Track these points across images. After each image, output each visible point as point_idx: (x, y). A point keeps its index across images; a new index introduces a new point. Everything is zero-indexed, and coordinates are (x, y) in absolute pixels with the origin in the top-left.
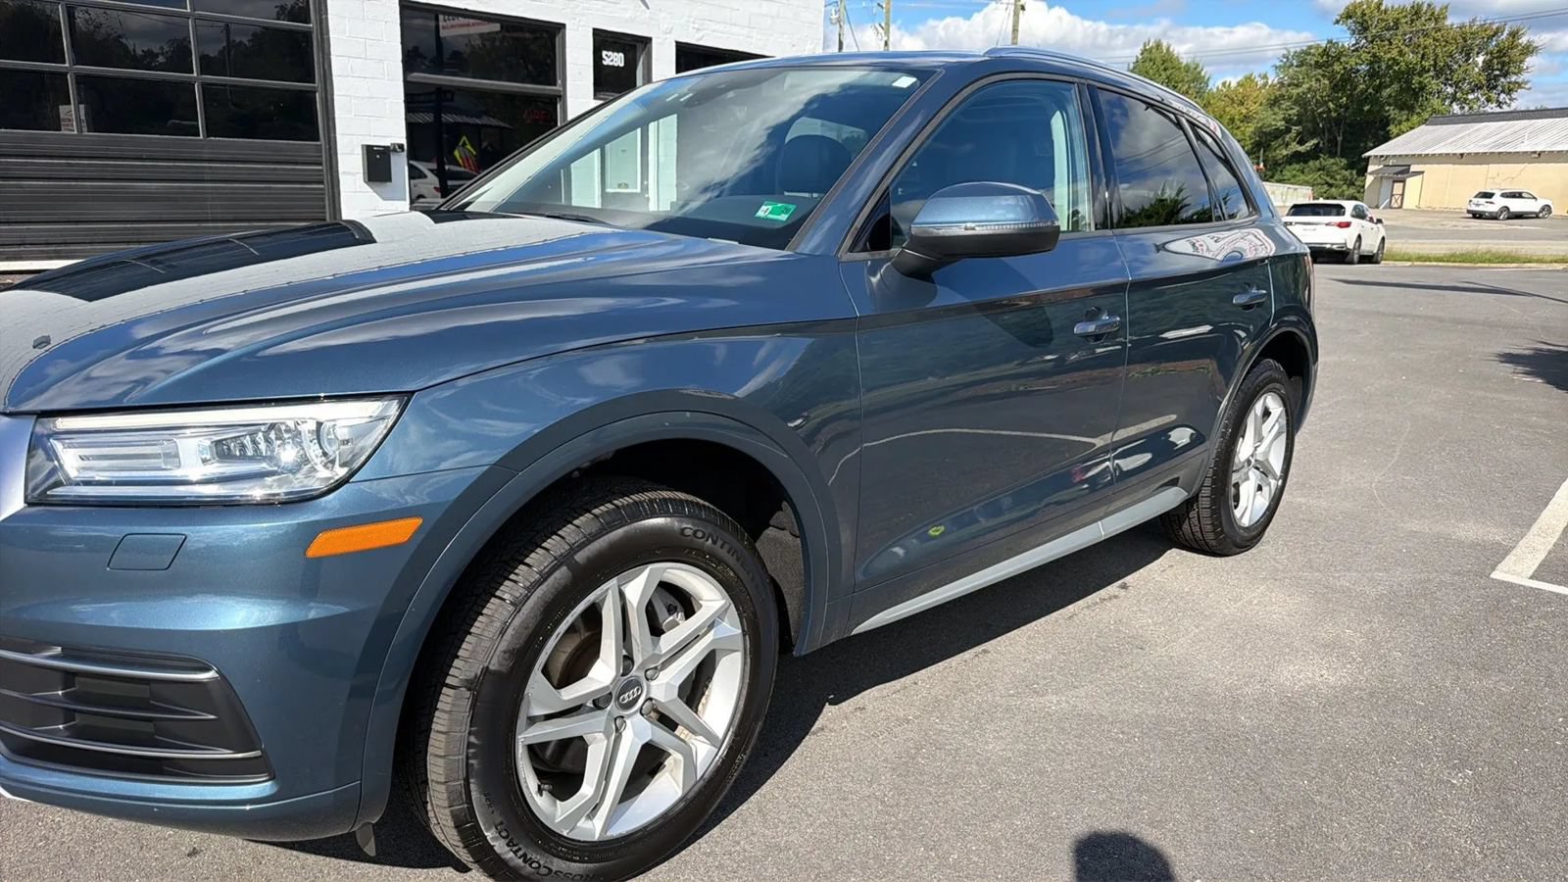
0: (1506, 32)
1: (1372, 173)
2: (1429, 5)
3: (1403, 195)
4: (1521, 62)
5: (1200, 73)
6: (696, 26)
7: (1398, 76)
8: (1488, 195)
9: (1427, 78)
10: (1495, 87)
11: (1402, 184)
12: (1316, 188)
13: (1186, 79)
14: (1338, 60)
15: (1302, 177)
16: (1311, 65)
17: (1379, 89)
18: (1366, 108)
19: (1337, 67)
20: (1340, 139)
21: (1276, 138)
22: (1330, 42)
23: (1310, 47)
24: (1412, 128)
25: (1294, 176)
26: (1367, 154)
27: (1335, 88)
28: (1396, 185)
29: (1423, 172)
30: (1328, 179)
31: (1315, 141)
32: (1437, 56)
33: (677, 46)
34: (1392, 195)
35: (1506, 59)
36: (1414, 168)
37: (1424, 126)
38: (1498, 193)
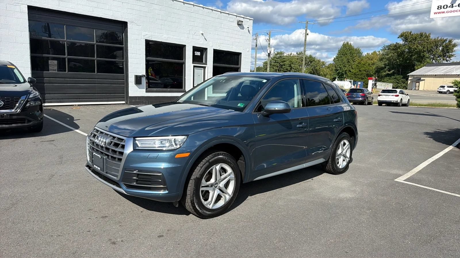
0: (448, 41)
1: (410, 80)
2: (425, 33)
3: (419, 86)
4: (453, 49)
5: (360, 51)
6: (219, 45)
7: (417, 53)
8: (443, 87)
9: (425, 53)
10: (445, 56)
11: (418, 83)
12: (394, 84)
13: (356, 53)
14: (399, 48)
15: (390, 81)
16: (391, 49)
17: (411, 56)
18: (408, 61)
19: (399, 50)
20: (400, 70)
21: (382, 69)
22: (397, 43)
23: (391, 44)
24: (421, 67)
25: (387, 80)
26: (408, 74)
27: (399, 56)
28: (417, 83)
29: (425, 80)
30: (397, 81)
31: (393, 71)
32: (428, 47)
33: (214, 50)
34: (416, 86)
35: (448, 48)
36: (422, 79)
37: (424, 67)
38: (446, 86)
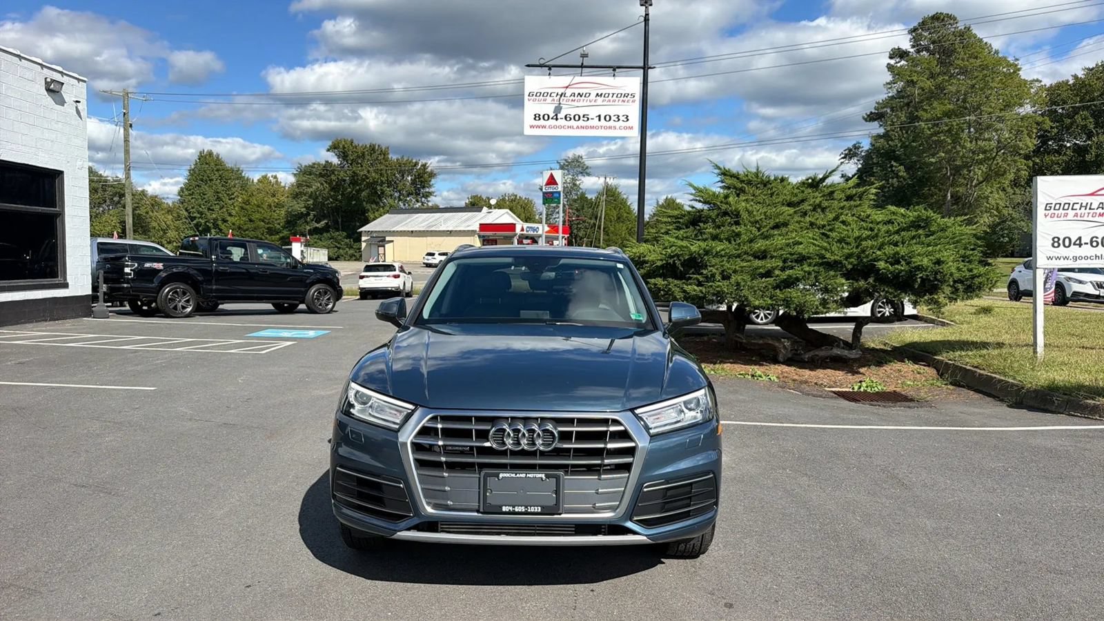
0: (420, 165)
1: (365, 241)
2: (379, 146)
3: (384, 254)
4: (430, 181)
5: (241, 174)
7: (370, 185)
8: (433, 254)
9: (385, 187)
10: (419, 194)
11: (383, 248)
12: (330, 250)
13: (232, 177)
14: (333, 173)
15: (321, 243)
16: (316, 175)
17: (359, 191)
18: (354, 202)
19: (333, 177)
20: (340, 220)
21: (300, 218)
22: (327, 162)
23: (314, 164)
24: (381, 216)
25: (316, 242)
26: (360, 230)
27: (333, 189)
28: (380, 248)
29: (392, 241)
30: (337, 244)
31: (326, 221)
32: (387, 174)
34: (379, 254)
35: (422, 179)
36: (388, 239)
37: (387, 215)
38: (437, 253)
